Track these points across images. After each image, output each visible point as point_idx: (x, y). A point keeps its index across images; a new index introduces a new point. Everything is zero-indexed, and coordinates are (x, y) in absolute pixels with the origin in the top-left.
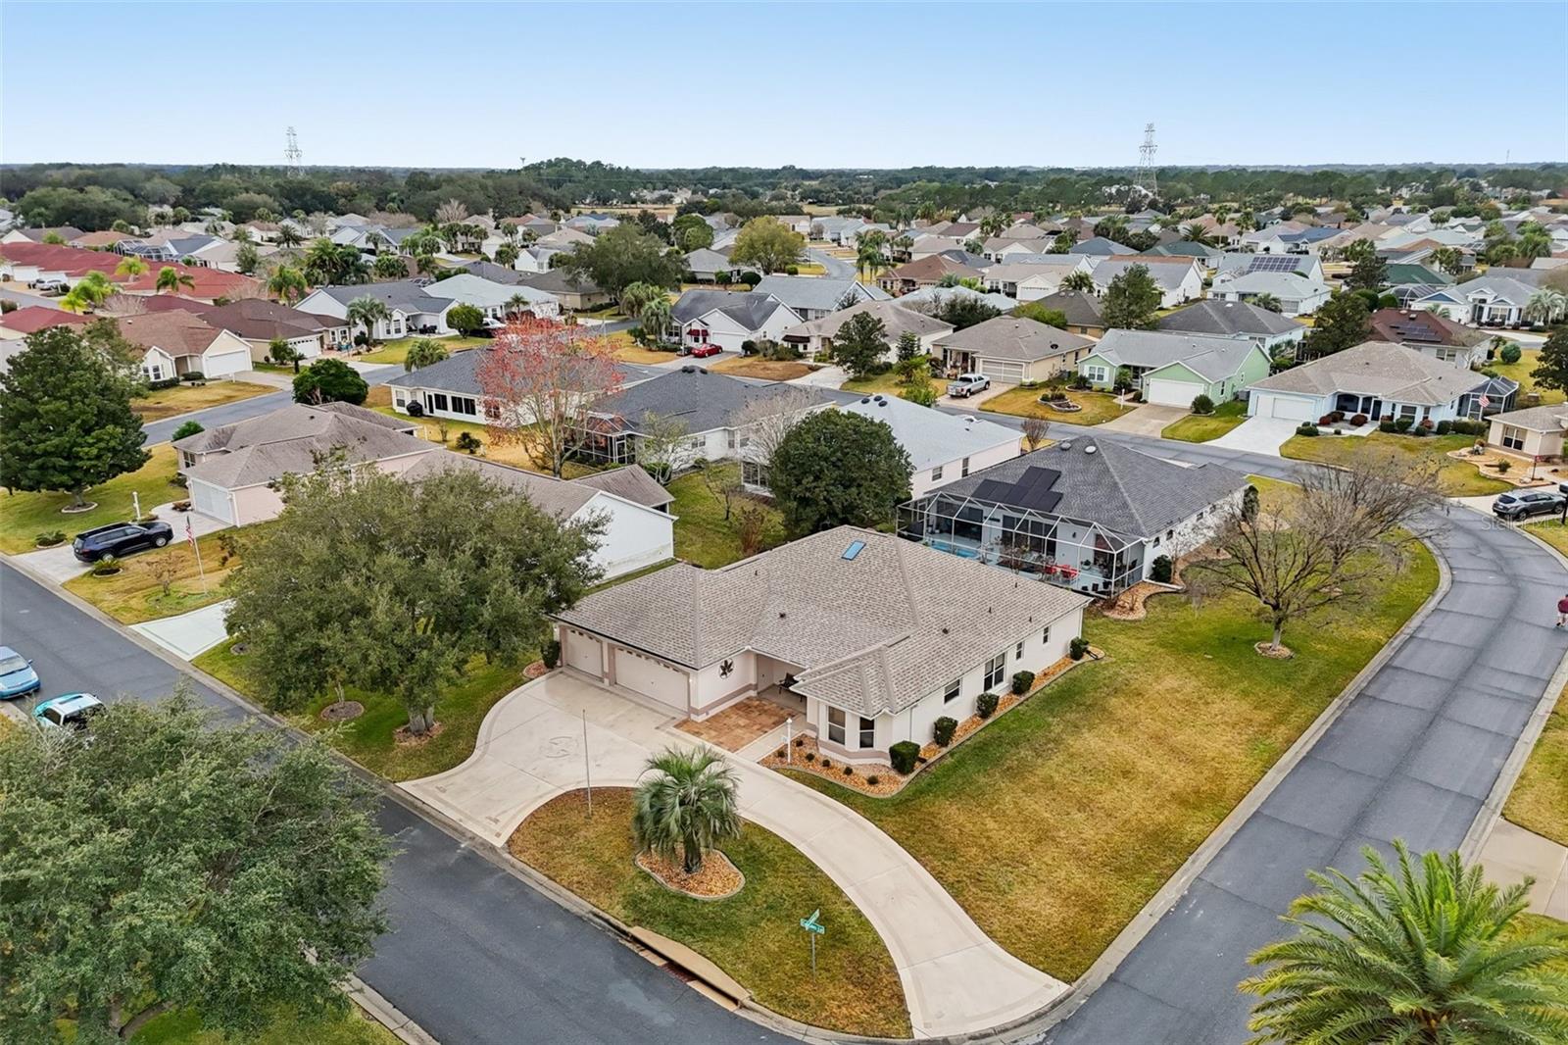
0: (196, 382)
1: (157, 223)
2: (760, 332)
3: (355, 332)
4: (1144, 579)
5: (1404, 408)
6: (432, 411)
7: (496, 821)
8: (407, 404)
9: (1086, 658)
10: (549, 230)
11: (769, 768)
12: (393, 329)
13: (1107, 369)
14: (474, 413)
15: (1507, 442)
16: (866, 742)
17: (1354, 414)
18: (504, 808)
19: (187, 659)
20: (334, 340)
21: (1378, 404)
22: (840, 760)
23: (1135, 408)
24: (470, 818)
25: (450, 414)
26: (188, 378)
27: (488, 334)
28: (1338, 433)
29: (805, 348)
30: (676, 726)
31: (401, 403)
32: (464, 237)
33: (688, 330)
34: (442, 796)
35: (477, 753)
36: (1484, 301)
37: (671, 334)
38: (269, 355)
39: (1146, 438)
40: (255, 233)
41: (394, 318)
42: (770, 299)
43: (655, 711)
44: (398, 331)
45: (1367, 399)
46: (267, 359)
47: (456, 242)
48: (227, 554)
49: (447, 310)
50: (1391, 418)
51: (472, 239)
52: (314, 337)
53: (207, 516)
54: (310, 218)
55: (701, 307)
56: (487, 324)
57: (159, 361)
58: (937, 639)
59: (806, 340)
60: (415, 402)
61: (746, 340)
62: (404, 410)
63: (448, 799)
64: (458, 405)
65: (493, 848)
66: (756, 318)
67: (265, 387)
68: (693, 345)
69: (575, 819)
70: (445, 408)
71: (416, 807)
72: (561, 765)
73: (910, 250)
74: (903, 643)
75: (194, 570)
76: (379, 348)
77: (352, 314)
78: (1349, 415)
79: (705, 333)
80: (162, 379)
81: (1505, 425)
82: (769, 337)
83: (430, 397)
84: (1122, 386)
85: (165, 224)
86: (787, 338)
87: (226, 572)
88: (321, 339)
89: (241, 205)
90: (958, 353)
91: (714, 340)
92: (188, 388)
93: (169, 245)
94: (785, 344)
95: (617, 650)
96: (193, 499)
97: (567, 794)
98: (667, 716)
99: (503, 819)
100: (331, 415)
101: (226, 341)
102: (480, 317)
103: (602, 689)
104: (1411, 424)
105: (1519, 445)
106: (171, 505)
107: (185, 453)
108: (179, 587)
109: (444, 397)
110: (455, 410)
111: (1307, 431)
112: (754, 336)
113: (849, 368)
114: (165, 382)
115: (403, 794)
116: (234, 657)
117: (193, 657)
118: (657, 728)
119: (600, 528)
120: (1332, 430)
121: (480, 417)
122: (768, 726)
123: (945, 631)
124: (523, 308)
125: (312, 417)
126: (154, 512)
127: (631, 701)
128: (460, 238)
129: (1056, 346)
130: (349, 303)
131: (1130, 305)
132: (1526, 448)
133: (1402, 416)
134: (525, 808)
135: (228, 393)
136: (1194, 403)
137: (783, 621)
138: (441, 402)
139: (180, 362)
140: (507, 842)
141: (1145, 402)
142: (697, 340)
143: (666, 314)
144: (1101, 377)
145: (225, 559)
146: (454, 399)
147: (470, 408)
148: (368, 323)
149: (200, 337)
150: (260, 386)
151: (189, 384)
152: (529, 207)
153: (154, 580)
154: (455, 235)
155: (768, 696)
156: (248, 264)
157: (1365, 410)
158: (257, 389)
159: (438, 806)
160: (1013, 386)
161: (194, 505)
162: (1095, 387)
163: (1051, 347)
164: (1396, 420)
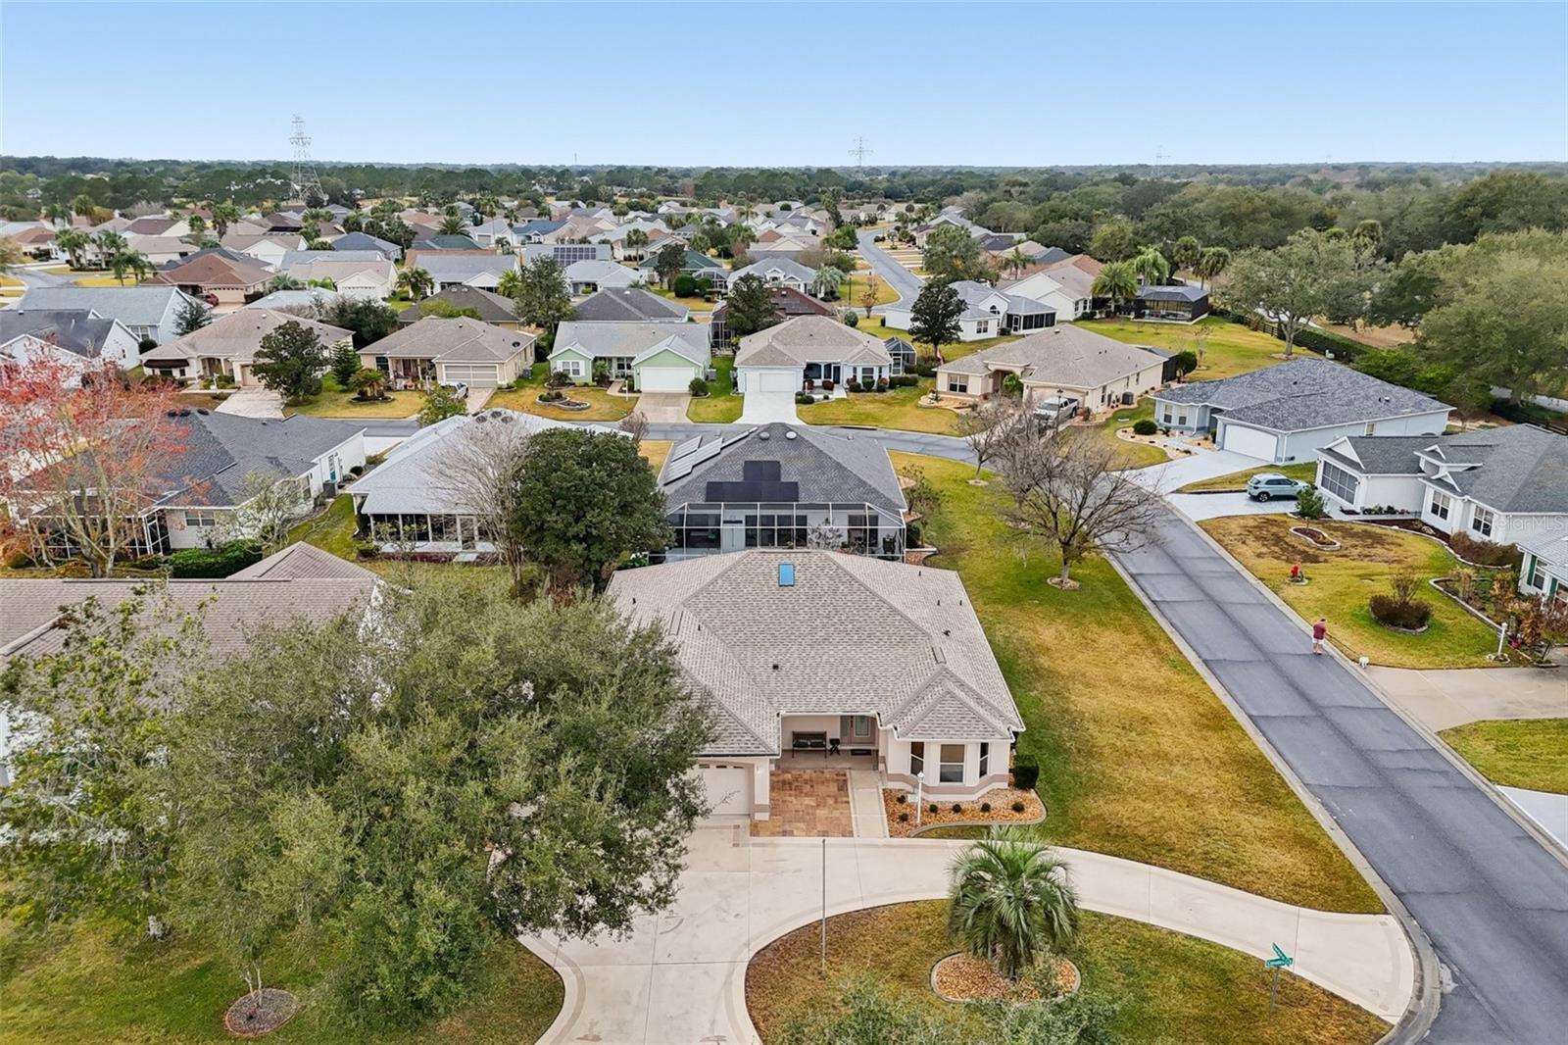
5: (865, 370)
7: (720, 1038)
11: (909, 837)
13: (582, 364)
15: (953, 388)
17: (823, 381)
21: (837, 369)
22: (964, 799)
23: (637, 398)
28: (823, 397)
29: (183, 373)
30: (751, 834)
36: (776, 279)
39: (674, 426)
42: (91, 318)
45: (828, 366)
50: (854, 380)
59: (182, 364)
74: (945, 655)
78: (818, 382)
81: (949, 374)
84: (602, 380)
86: (149, 364)
90: (398, 361)
94: (148, 371)
97: (752, 964)
98: (727, 828)
104: (874, 382)
105: (963, 389)
111: (801, 396)
118: (734, 846)
120: (819, 396)
122: (839, 795)
123: (947, 634)
129: (519, 344)
132: (970, 391)
133: (863, 377)
134: (730, 1006)
136: (689, 387)
137: (781, 672)
141: (641, 391)
144: (576, 372)
155: (787, 765)
157: (828, 376)
160: (493, 390)
162: (577, 382)
163: (514, 345)
164: (859, 380)
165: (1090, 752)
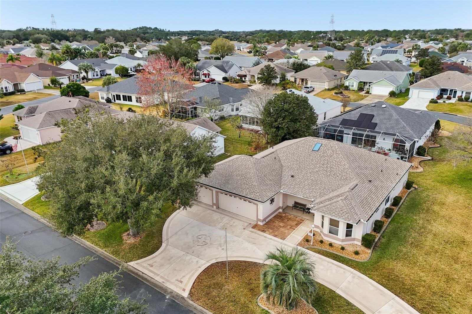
0: (22, 93)
1: (7, 44)
2: (228, 73)
3: (82, 75)
4: (414, 155)
6: (115, 101)
7: (181, 282)
8: (105, 98)
9: (412, 189)
10: (145, 46)
11: (304, 248)
12: (95, 74)
13: (355, 83)
14: (131, 101)
16: (348, 234)
17: (447, 96)
18: (183, 274)
19: (21, 203)
20: (74, 78)
22: (337, 243)
23: (368, 96)
24: (168, 281)
25: (122, 102)
26: (19, 91)
27: (131, 76)
28: (444, 102)
29: (245, 79)
30: (253, 228)
31: (103, 98)
32: (115, 48)
33: (202, 73)
34: (151, 268)
35: (164, 245)
36: (463, 62)
37: (196, 75)
38: (50, 83)
40: (42, 46)
41: (96, 71)
42: (230, 63)
43: (241, 220)
44: (97, 75)
45: (451, 91)
46: (49, 85)
47: (113, 50)
48: (37, 156)
49: (115, 68)
50: (461, 96)
51: (118, 49)
52: (66, 77)
53: (28, 141)
54: (61, 43)
55: (206, 65)
56: (130, 73)
57: (7, 85)
58: (368, 185)
59: (245, 76)
60: (108, 98)
61: (224, 76)
62: (104, 101)
63: (154, 270)
64: (125, 98)
65: (183, 298)
66: (226, 69)
67: (49, 94)
68: (205, 78)
69: (220, 279)
70: (120, 100)
71: (139, 276)
72: (205, 250)
73: (266, 51)
74: (356, 187)
75: (23, 163)
76: (91, 81)
77: (80, 69)
78: (445, 96)
79: (209, 75)
80: (9, 91)
82: (231, 75)
83: (114, 96)
84: (361, 89)
85: (10, 44)
86: (239, 76)
87: (37, 164)
88: (69, 78)
89: (36, 38)
91: (212, 77)
92: (19, 95)
93: (11, 50)
94: (238, 78)
95: (219, 194)
96: (21, 135)
97: (212, 265)
98: (247, 223)
99: (185, 280)
100: (78, 100)
101: (32, 77)
102: (127, 70)
103: (213, 211)
104: (469, 98)
106: (13, 137)
107: (18, 117)
108: (16, 171)
109: (120, 96)
110: (124, 100)
111: (433, 101)
112: (226, 75)
113: (264, 84)
114: (9, 93)
115: (132, 269)
116: (43, 202)
117: (24, 202)
118: (244, 229)
119: (214, 140)
120: (442, 101)
121: (134, 102)
122: (294, 226)
123: (370, 181)
124: (141, 68)
125: (70, 101)
126: (5, 140)
127: (228, 216)
128: (114, 48)
129: (336, 76)
130: (78, 65)
131: (356, 62)
133: (466, 96)
134: (193, 274)
135: (35, 96)
136: (389, 93)
137: (293, 179)
138: (118, 97)
139: (15, 85)
140: (190, 294)
141: (371, 94)
142: (206, 77)
143: (194, 68)
145: (36, 158)
146: (123, 96)
147: (130, 99)
148: (87, 72)
149: (23, 76)
150: (47, 94)
151: (19, 93)
152: (136, 40)
153: (4, 168)
154: (112, 47)
155: (287, 212)
156: (40, 55)
157: (450, 94)
158: (46, 95)
159: (151, 275)
160: (322, 90)
161: (22, 137)
162: (351, 89)
163: (334, 76)
164: (463, 97)
165: (417, 245)
